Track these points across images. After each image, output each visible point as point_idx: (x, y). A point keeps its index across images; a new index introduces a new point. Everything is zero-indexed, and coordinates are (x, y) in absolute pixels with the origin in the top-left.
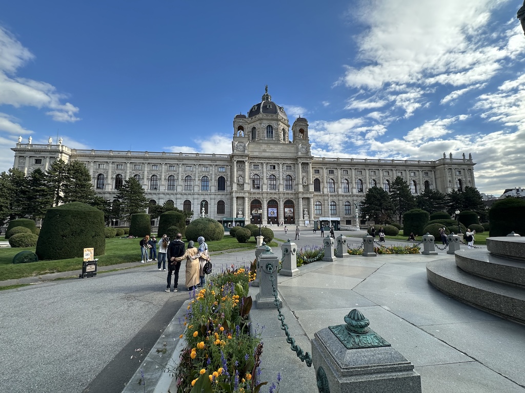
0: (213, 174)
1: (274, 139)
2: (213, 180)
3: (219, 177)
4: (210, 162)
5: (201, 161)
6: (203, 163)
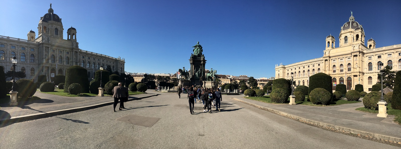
0: (28, 52)
1: (59, 36)
2: (28, 56)
3: (31, 54)
4: (26, 45)
5: (21, 44)
6: (23, 45)
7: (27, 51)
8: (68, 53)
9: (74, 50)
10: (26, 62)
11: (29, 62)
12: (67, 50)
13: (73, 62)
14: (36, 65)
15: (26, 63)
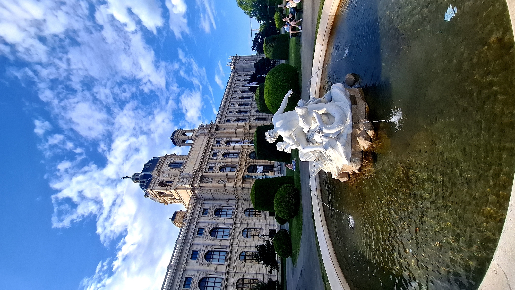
7: (207, 225)
8: (218, 142)
9: (214, 131)
10: (231, 227)
11: (232, 220)
12: (212, 143)
13: (236, 133)
14: (238, 205)
15: (234, 226)
